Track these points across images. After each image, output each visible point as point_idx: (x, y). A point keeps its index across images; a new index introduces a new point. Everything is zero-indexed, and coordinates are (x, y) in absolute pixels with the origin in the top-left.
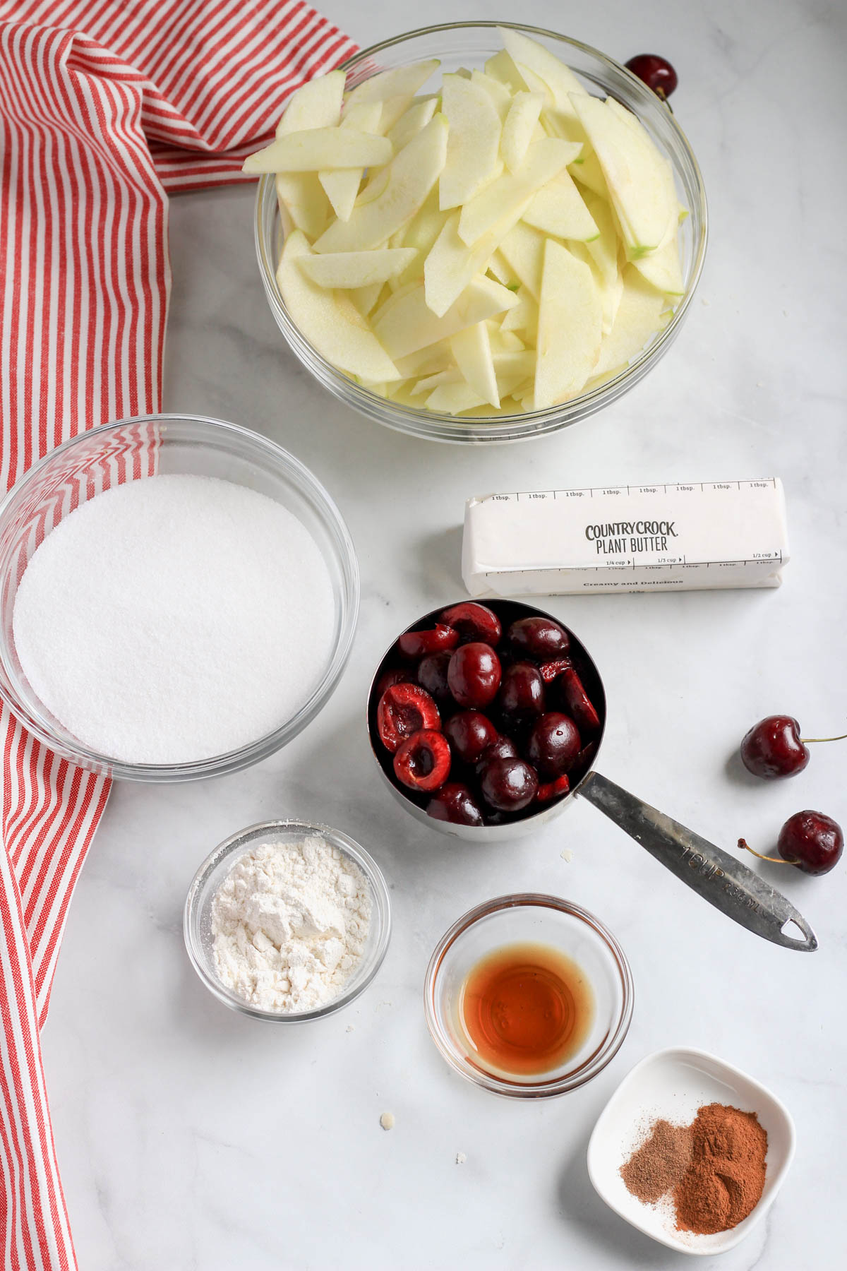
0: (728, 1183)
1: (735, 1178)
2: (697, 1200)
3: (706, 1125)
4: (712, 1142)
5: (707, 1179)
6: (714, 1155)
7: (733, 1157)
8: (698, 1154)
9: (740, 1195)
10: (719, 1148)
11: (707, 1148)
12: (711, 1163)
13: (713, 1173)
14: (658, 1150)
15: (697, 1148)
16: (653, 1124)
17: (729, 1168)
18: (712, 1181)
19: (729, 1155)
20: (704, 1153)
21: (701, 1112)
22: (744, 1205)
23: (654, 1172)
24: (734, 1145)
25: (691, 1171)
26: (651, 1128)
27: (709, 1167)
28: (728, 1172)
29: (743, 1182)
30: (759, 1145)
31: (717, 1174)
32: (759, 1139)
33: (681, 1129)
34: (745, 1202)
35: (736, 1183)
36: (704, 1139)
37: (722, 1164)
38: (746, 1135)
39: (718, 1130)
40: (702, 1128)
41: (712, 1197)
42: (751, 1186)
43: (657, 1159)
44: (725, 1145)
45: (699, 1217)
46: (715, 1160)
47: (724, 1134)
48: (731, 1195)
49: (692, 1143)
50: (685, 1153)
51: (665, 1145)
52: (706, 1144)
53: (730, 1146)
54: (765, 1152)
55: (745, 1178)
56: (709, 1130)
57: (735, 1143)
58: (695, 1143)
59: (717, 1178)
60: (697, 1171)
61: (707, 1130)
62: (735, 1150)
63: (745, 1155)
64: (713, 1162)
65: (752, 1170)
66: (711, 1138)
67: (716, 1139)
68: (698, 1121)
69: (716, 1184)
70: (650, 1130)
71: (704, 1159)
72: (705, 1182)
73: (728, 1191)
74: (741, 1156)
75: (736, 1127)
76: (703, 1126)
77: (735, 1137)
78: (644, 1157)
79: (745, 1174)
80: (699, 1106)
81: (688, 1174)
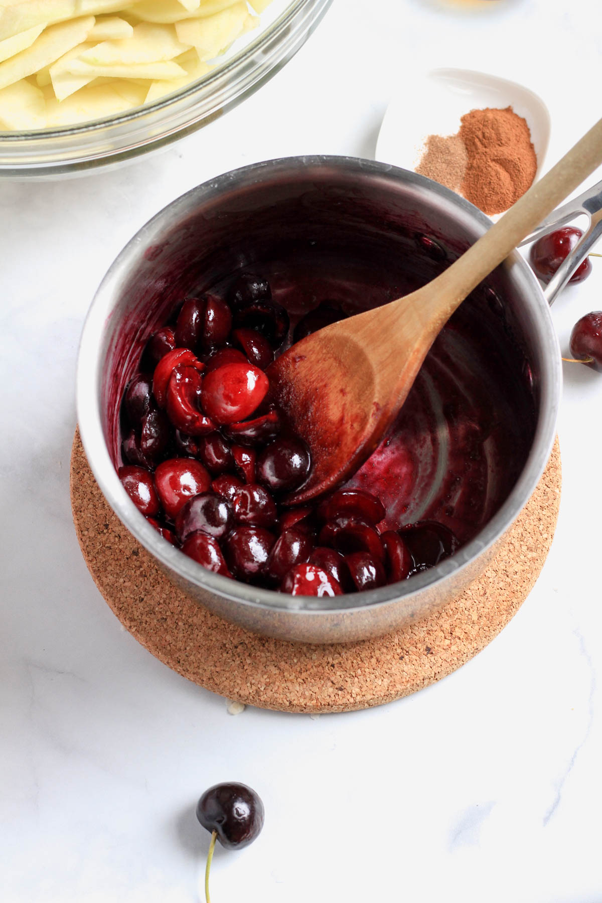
0: (504, 163)
1: (510, 158)
2: (482, 188)
3: (471, 126)
4: (481, 137)
5: (486, 167)
6: (485, 147)
7: (503, 142)
8: (472, 152)
9: (519, 171)
10: (488, 140)
11: (478, 144)
12: (485, 154)
13: (489, 160)
14: (437, 158)
15: (468, 147)
16: (426, 140)
17: (502, 151)
18: (490, 167)
19: (499, 143)
20: (477, 149)
21: (463, 119)
22: (524, 179)
23: (438, 176)
24: (501, 132)
25: (470, 168)
26: (425, 144)
27: (484, 157)
28: (503, 155)
29: (518, 160)
30: (523, 130)
31: (494, 160)
32: (520, 125)
33: (451, 138)
34: (525, 175)
35: (512, 161)
36: (473, 137)
37: (494, 151)
38: (509, 122)
39: (484, 125)
40: (468, 130)
41: (494, 179)
42: (525, 162)
43: (438, 164)
44: (493, 135)
45: (488, 202)
46: (487, 150)
47: (489, 127)
48: (510, 174)
49: (464, 145)
50: (460, 154)
51: (442, 153)
52: (477, 140)
53: (498, 134)
54: (529, 135)
55: (519, 156)
56: (475, 129)
57: (501, 130)
58: (466, 144)
59: (494, 163)
60: (475, 165)
61: (474, 130)
62: (503, 136)
63: (513, 139)
64: (486, 152)
65: (522, 150)
66: (480, 134)
67: (483, 134)
68: (463, 127)
69: (495, 168)
70: (424, 146)
71: (478, 153)
72: (484, 170)
73: (507, 171)
74: (510, 140)
75: (498, 118)
76: (469, 128)
77: (500, 125)
78: (426, 168)
79: (517, 154)
80: (461, 115)
81: (467, 171)
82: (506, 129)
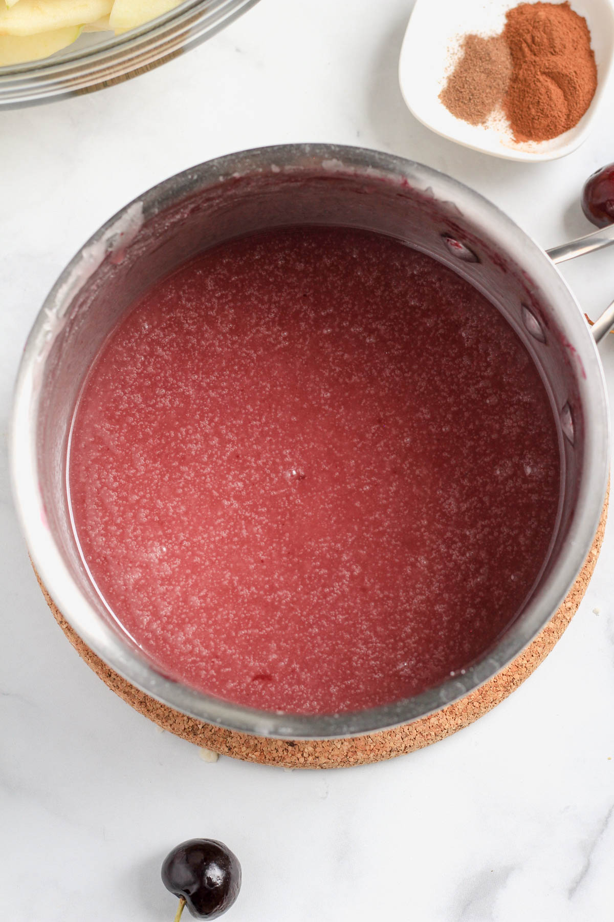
0: (557, 78)
1: (564, 71)
2: (529, 108)
3: (518, 26)
4: (529, 41)
5: (534, 81)
6: (535, 55)
7: (557, 50)
8: (518, 59)
9: (575, 88)
10: (539, 46)
11: (526, 50)
12: (534, 63)
13: (539, 73)
14: (474, 65)
15: (514, 53)
16: (462, 41)
17: (555, 63)
18: (540, 81)
19: (552, 50)
20: (524, 56)
21: (509, 15)
22: (581, 98)
23: (475, 89)
24: (554, 37)
25: (515, 79)
26: (461, 46)
27: (532, 68)
28: (556, 67)
29: (574, 74)
30: (582, 33)
31: (544, 73)
32: (579, 27)
33: (493, 39)
34: (581, 94)
35: (567, 76)
36: (520, 41)
37: (546, 60)
38: (565, 24)
39: (534, 27)
40: (514, 31)
41: (544, 98)
42: (583, 76)
43: (475, 74)
44: (545, 40)
45: (535, 125)
46: (537, 59)
47: (541, 30)
48: (564, 92)
49: (508, 50)
50: (504, 62)
51: (481, 59)
52: (524, 45)
53: (551, 40)
54: (589, 40)
55: (576, 69)
56: (523, 30)
57: (555, 34)
58: (511, 48)
59: (544, 77)
60: (520, 76)
61: (521, 31)
62: (557, 42)
63: (569, 46)
64: (535, 62)
65: (580, 60)
66: (528, 37)
67: (533, 38)
68: (508, 26)
69: (545, 84)
70: (460, 49)
71: (525, 62)
72: (532, 85)
73: (560, 88)
74: (565, 48)
75: (552, 18)
76: (516, 29)
77: (555, 28)
78: (460, 77)
79: (574, 66)
80: (505, 10)
81: (512, 83)
82: (563, 34)
